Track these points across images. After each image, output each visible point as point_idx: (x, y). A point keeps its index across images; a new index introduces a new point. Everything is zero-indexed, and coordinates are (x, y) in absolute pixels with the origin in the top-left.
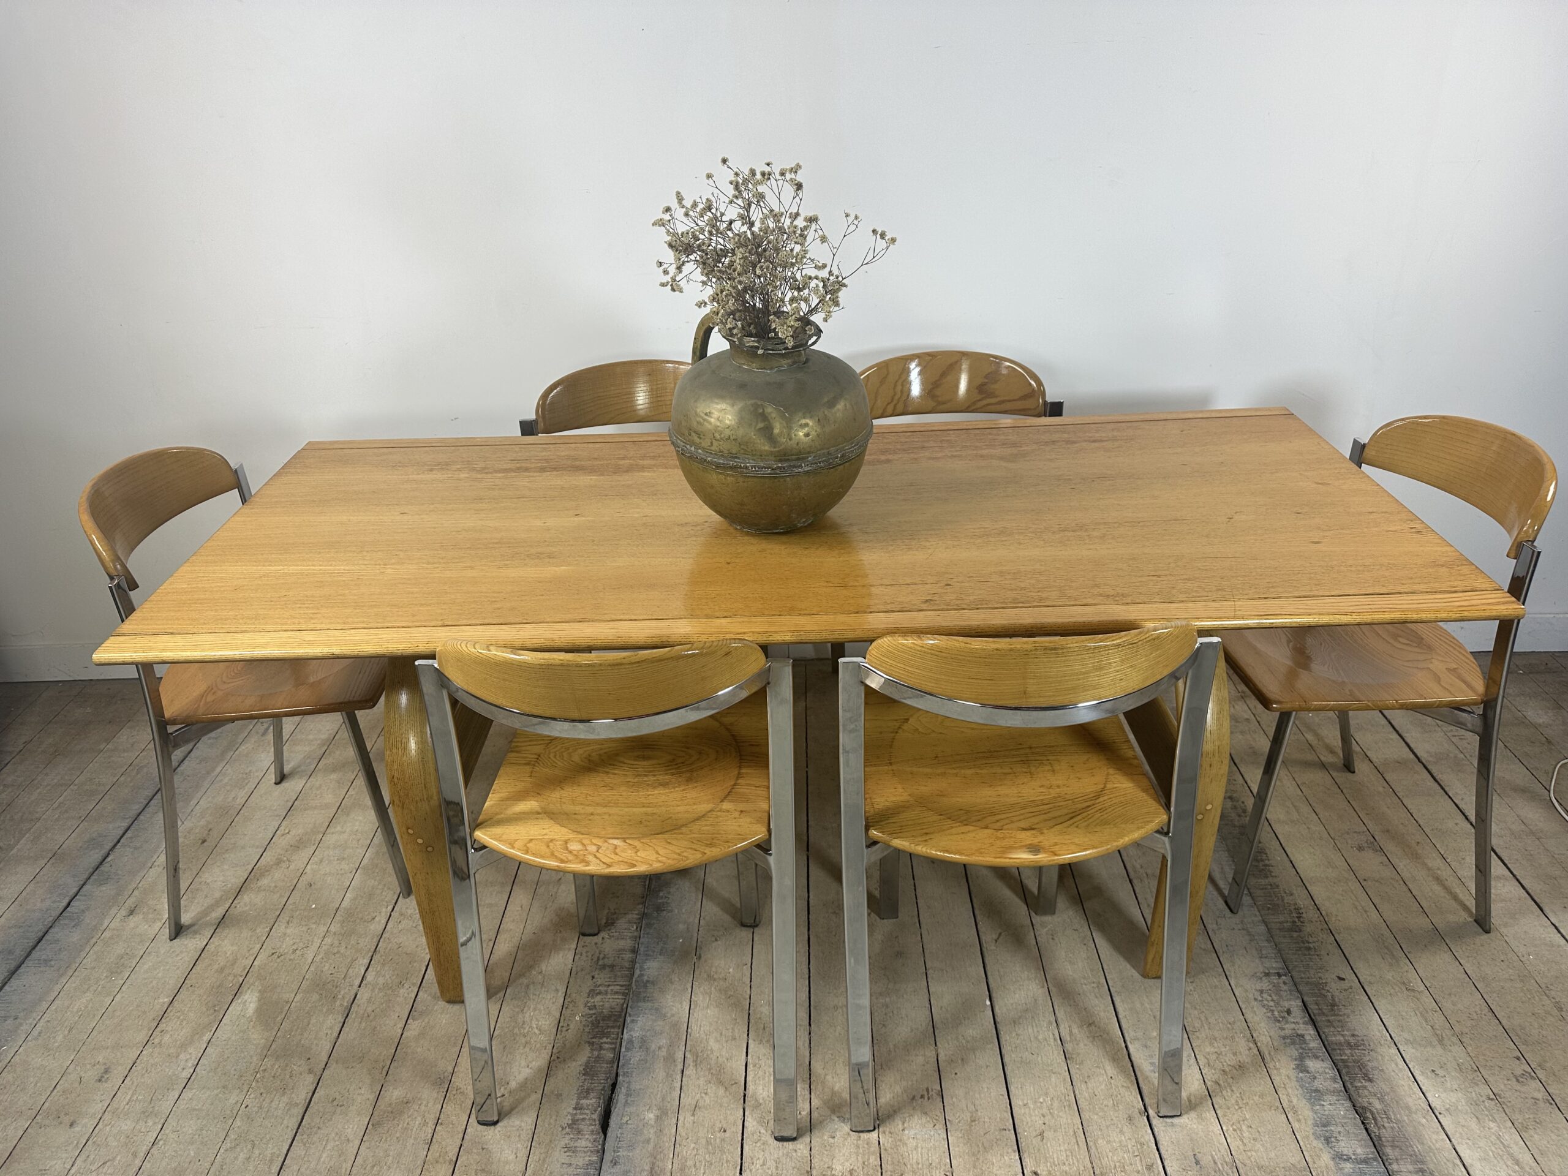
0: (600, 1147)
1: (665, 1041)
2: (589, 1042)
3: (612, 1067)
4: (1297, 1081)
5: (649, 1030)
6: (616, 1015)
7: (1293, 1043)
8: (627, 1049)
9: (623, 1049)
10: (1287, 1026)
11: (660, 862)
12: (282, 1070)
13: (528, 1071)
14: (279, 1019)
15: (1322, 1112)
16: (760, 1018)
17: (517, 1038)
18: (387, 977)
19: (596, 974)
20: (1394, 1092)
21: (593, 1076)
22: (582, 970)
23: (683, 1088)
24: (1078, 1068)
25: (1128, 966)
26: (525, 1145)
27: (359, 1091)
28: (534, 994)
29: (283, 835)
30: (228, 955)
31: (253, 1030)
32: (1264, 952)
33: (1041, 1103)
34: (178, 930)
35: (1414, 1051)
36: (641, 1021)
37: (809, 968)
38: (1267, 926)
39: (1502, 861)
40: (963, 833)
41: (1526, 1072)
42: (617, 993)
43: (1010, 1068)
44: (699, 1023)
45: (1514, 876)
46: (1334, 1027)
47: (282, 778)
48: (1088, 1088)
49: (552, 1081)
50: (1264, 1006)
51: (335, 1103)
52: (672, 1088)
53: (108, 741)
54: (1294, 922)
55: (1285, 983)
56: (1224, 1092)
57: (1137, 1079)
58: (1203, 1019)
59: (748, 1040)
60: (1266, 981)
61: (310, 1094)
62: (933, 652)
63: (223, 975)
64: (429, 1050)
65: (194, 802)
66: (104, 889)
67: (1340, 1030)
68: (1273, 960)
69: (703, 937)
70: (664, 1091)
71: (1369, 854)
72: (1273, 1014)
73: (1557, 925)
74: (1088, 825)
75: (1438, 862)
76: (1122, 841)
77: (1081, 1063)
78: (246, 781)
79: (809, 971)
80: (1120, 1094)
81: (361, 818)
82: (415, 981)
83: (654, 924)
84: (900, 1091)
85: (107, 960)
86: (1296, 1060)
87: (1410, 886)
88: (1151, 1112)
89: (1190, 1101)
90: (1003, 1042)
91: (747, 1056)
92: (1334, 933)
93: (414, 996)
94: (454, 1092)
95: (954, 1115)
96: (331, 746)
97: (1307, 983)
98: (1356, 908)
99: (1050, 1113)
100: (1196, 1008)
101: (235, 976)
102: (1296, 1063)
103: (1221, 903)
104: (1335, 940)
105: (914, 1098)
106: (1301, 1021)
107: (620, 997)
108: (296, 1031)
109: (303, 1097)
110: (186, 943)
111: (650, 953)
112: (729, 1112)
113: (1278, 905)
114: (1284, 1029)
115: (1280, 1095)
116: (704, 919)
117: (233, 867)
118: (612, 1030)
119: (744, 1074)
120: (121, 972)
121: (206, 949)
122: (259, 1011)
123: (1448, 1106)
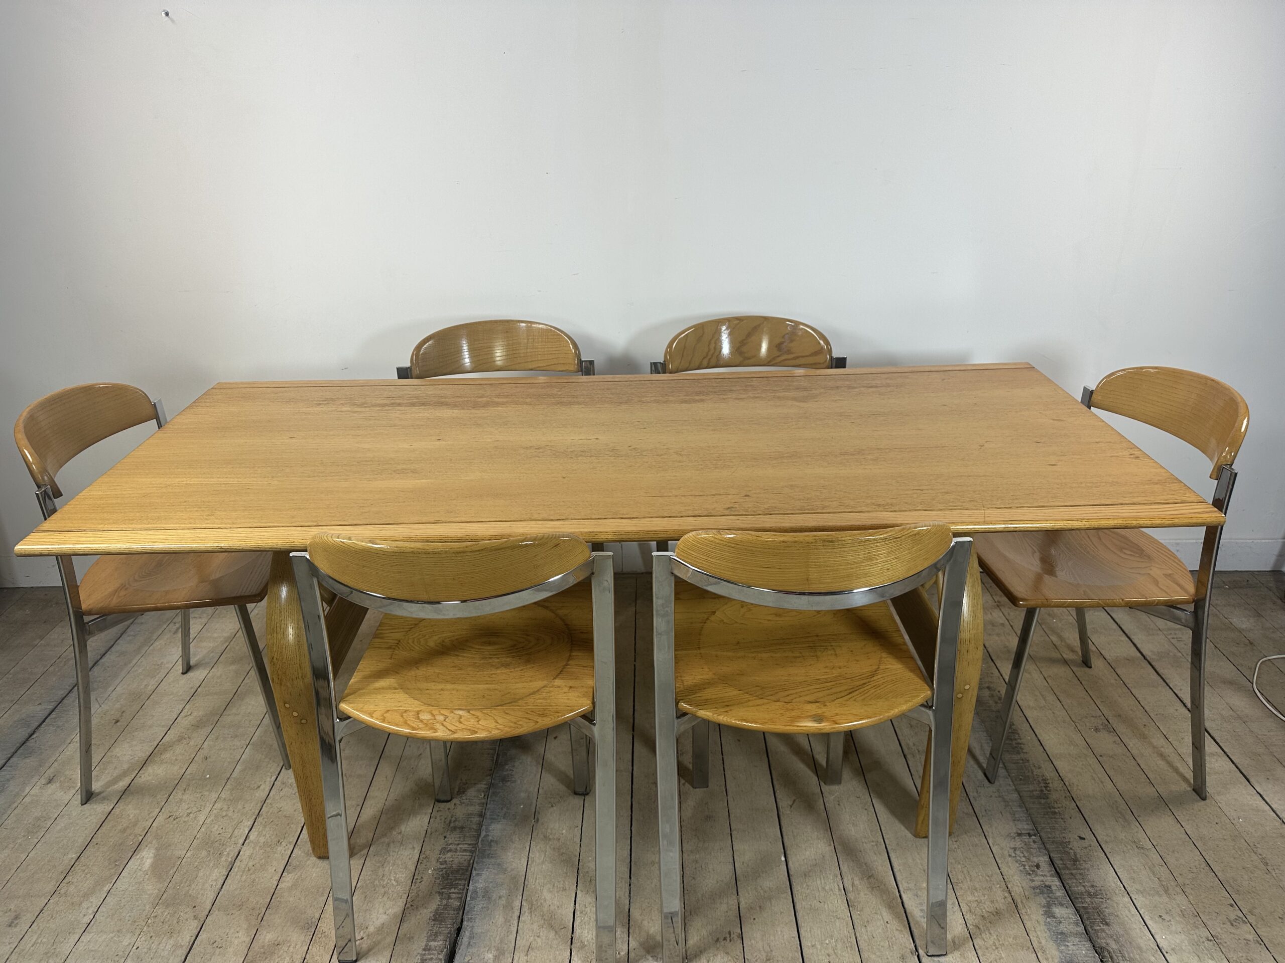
1: (504, 892)
2: (439, 892)
3: (458, 913)
4: (1045, 925)
5: (492, 882)
6: (463, 869)
7: (1042, 893)
8: (472, 898)
9: (468, 899)
10: (1037, 878)
11: (498, 729)
12: (170, 916)
13: (385, 917)
14: (171, 872)
15: (1066, 952)
16: (587, 872)
17: (377, 889)
18: (268, 836)
19: (448, 834)
20: (1128, 934)
21: (441, 921)
22: (436, 831)
23: (520, 932)
24: (859, 914)
25: (903, 828)
27: (237, 935)
28: (393, 852)
29: (186, 716)
30: (130, 818)
31: (148, 882)
32: (1017, 816)
33: (827, 944)
34: (88, 796)
35: (1144, 899)
36: (485, 874)
37: (631, 830)
38: (1019, 794)
39: (1215, 741)
40: (758, 705)
41: (1239, 917)
42: (465, 850)
43: (800, 914)
44: (535, 876)
45: (1225, 753)
46: (1076, 879)
47: (188, 669)
48: (867, 931)
49: (405, 926)
50: (1017, 861)
51: (215, 945)
52: (509, 932)
53: (42, 638)
54: (1042, 791)
55: (1034, 842)
56: (983, 935)
57: (909, 924)
58: (965, 872)
59: (576, 891)
60: (1019, 840)
61: (194, 938)
62: (730, 544)
63: (125, 835)
64: (300, 899)
65: (111, 688)
66: (28, 761)
67: (1081, 881)
68: (1025, 823)
69: (541, 804)
70: (502, 934)
71: (1103, 735)
72: (1024, 868)
73: (1262, 793)
74: (864, 700)
75: (1162, 741)
76: (893, 712)
77: (862, 910)
78: (158, 671)
79: (631, 832)
80: (894, 937)
81: (253, 703)
82: (291, 840)
83: (499, 793)
84: (706, 934)
85: (25, 822)
86: (1044, 907)
87: (1139, 762)
88: (921, 952)
89: (954, 942)
90: (795, 892)
91: (575, 904)
92: (1075, 800)
93: (289, 853)
94: (320, 936)
95: (752, 954)
96: (232, 643)
97: (1053, 842)
98: (1094, 779)
99: (835, 953)
100: (959, 863)
101: (136, 836)
102: (1044, 909)
103: (980, 775)
104: (1077, 805)
105: (718, 940)
106: (1048, 875)
107: (468, 854)
108: (185, 882)
109: (188, 940)
110: (95, 807)
111: (495, 817)
112: (557, 953)
113: (1028, 776)
114: (1034, 881)
115: (1031, 937)
116: (543, 788)
117: (141, 743)
118: (460, 882)
119: (572, 919)
120: (37, 832)
121: (112, 812)
122: (154, 866)
123: (1173, 946)
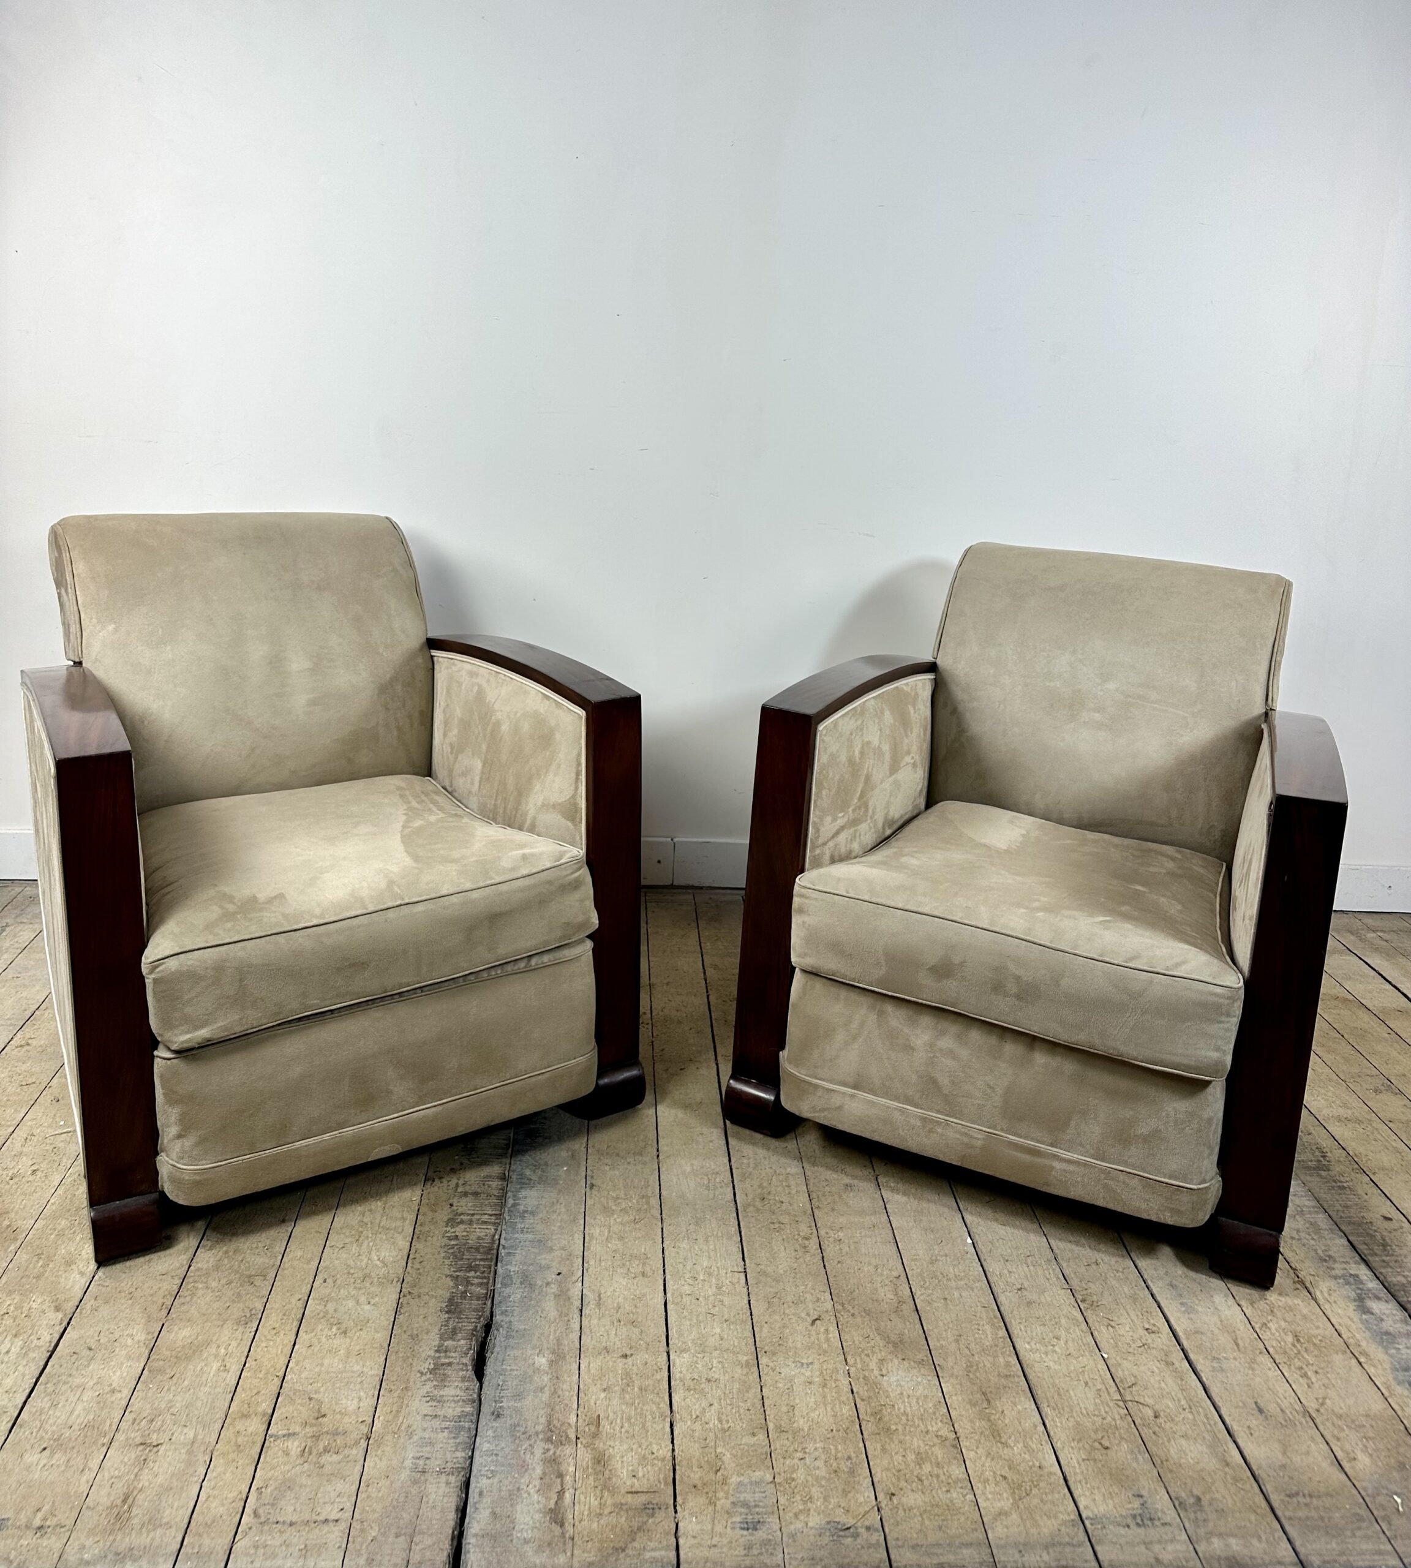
0: (475, 1396)
1: (554, 1277)
2: (451, 1276)
3: (485, 1304)
4: (1362, 1323)
5: (532, 1264)
6: (485, 1247)
7: (1348, 1283)
8: (504, 1285)
9: (498, 1285)
10: (1337, 1265)
12: (15, 1307)
13: (369, 1308)
14: (11, 1248)
15: (1399, 1356)
17: (352, 1272)
19: (455, 1200)
21: (460, 1313)
26: (371, 1393)
27: (129, 1333)
36: (520, 1254)
42: (485, 1223)
44: (598, 1256)
46: (1391, 1267)
49: (403, 1320)
52: (568, 1329)
54: (1319, 1161)
59: (665, 1276)
61: (56, 1338)
64: (228, 1284)
67: (1399, 1270)
69: (594, 1165)
70: (558, 1331)
71: (1386, 1097)
72: (1317, 1253)
77: (1096, 1303)
79: (736, 1203)
84: (871, 1333)
86: (1355, 1300)
89: (1237, 1344)
90: (993, 1281)
91: (665, 1294)
92: (1367, 1171)
94: (266, 1332)
95: (945, 1360)
97: (1350, 1223)
98: (1389, 1150)
104: (1370, 1178)
106: (1352, 1261)
107: (489, 1227)
111: (526, 1181)
114: (1333, 1269)
115: (1345, 1339)
116: (593, 1146)
118: (482, 1263)
119: (664, 1314)
